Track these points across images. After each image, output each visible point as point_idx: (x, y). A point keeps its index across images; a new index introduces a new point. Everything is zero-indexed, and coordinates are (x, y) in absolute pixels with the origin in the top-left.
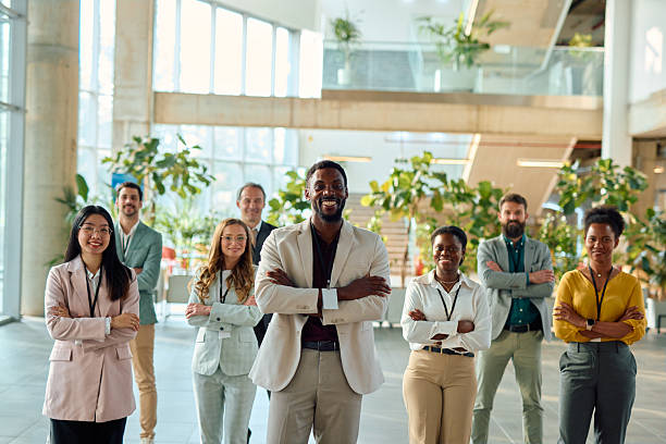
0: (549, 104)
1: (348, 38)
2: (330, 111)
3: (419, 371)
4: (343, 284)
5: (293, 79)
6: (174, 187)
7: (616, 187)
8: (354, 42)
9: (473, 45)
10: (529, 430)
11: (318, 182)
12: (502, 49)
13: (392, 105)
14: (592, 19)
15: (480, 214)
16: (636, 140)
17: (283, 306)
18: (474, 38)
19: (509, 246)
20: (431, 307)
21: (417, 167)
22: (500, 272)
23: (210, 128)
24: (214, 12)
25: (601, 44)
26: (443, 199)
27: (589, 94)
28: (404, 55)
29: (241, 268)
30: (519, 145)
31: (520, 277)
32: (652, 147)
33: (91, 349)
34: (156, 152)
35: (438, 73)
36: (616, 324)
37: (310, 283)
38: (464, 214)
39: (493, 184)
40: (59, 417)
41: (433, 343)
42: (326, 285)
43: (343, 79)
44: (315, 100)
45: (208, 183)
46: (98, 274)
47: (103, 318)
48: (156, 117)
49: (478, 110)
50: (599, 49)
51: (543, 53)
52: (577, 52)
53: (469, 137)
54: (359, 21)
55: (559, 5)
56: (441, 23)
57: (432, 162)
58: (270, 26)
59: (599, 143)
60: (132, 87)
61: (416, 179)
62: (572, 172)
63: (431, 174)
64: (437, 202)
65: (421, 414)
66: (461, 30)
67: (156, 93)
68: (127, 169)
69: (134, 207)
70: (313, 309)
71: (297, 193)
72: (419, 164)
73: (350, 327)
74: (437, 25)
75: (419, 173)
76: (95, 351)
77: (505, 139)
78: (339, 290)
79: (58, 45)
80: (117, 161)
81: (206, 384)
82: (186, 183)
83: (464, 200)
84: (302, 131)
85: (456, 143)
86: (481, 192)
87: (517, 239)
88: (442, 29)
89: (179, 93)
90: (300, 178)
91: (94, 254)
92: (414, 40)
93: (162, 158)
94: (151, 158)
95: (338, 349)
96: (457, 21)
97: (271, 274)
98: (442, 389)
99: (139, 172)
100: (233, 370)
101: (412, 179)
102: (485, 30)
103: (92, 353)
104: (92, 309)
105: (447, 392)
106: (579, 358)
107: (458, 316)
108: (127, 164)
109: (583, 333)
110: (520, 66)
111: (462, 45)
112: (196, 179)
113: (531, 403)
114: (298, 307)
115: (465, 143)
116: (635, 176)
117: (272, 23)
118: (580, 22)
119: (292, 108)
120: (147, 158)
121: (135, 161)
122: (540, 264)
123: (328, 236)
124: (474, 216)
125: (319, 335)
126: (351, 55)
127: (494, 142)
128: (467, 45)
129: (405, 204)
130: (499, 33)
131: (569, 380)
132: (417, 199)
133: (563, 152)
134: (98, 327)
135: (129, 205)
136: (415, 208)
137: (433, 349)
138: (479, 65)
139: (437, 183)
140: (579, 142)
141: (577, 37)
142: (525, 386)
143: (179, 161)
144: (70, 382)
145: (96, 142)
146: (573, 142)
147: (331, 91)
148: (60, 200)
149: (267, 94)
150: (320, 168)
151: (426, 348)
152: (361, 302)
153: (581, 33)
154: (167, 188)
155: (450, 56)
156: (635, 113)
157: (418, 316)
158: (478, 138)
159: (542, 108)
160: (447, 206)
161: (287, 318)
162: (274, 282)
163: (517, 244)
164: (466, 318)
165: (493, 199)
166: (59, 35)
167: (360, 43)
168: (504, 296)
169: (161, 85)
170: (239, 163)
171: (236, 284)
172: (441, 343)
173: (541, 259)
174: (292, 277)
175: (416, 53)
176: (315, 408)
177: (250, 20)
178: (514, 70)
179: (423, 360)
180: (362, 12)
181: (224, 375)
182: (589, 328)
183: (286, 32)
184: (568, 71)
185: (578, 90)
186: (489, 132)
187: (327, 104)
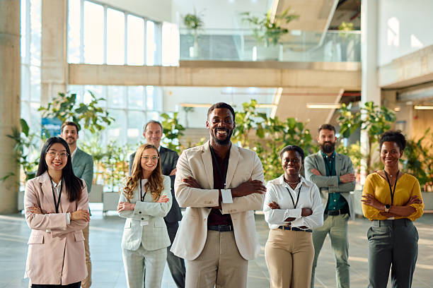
0: (326, 67)
1: (196, 27)
2: (185, 75)
3: (276, 243)
4: (234, 186)
5: (158, 54)
6: (86, 126)
7: (377, 120)
8: (200, 29)
9: (277, 30)
10: (341, 279)
11: (215, 118)
12: (296, 33)
13: (226, 70)
14: (350, 14)
15: (288, 139)
16: (383, 90)
17: (196, 201)
18: (277, 25)
19: (325, 159)
20: (283, 200)
21: (247, 109)
22: (321, 176)
23: (105, 87)
24: (105, 11)
25: (359, 29)
26: (264, 131)
27: (351, 61)
28: (230, 38)
29: (154, 177)
30: (308, 94)
31: (334, 179)
32: (393, 94)
33: (57, 235)
34: (74, 103)
35: (255, 49)
36: (404, 207)
37: (212, 186)
38: (279, 139)
39: (296, 119)
40: (37, 283)
41: (285, 224)
42: (223, 187)
43: (193, 53)
44: (176, 67)
45: (109, 123)
46: (60, 184)
47: (64, 214)
48: (70, 80)
49: (282, 72)
50: (357, 32)
51: (320, 35)
52: (344, 34)
53: (275, 90)
54: (203, 15)
55: (330, 5)
56: (256, 15)
57: (256, 106)
58: (142, 20)
59: (359, 92)
60: (54, 60)
61: (247, 117)
62: (348, 110)
63: (256, 114)
64: (260, 132)
65: (279, 272)
66: (269, 21)
67: (69, 64)
68: (55, 114)
69: (73, 138)
70: (216, 204)
71: (169, 128)
72: (248, 107)
73: (239, 215)
74: (253, 18)
75: (248, 113)
76: (60, 237)
77: (298, 91)
78: (233, 190)
79: (7, 33)
80: (48, 109)
81: (132, 256)
82: (95, 123)
83: (278, 130)
84: (165, 88)
85: (266, 94)
86: (289, 125)
87: (331, 154)
88: (257, 20)
89: (84, 64)
90: (170, 118)
91: (56, 170)
92: (238, 27)
93: (78, 107)
94: (72, 107)
95: (232, 229)
96: (266, 15)
97: (186, 180)
98: (292, 254)
99: (63, 116)
100: (151, 246)
101: (244, 117)
102: (284, 20)
103: (58, 238)
104: (57, 208)
105: (295, 256)
106: (380, 230)
107: (301, 205)
108: (55, 111)
109: (383, 213)
110: (307, 44)
111: (270, 30)
112: (102, 120)
113: (341, 261)
114: (205, 202)
115: (271, 94)
116: (388, 113)
117: (143, 18)
118: (342, 15)
119: (160, 72)
120: (69, 107)
121: (61, 109)
122: (346, 169)
123: (222, 154)
124: (284, 141)
125: (219, 221)
126: (198, 37)
127: (291, 93)
128: (273, 31)
129: (240, 134)
130: (293, 22)
131: (374, 246)
132: (247, 131)
133: (336, 98)
134: (61, 220)
135: (70, 137)
136: (246, 136)
137: (286, 228)
138: (282, 43)
139: (261, 120)
140: (345, 92)
141: (344, 24)
142: (338, 250)
143: (90, 108)
144: (43, 258)
145: (30, 98)
146: (342, 92)
147: (185, 62)
148: (10, 136)
149: (141, 64)
150: (217, 107)
151: (280, 227)
152: (247, 198)
153: (346, 22)
154: (82, 126)
155: (262, 37)
156: (383, 73)
157: (274, 206)
158: (280, 90)
159: (322, 70)
160: (267, 135)
161: (196, 210)
162: (188, 186)
163: (330, 157)
164: (307, 206)
165: (297, 130)
166: (7, 26)
167: (203, 30)
168: (323, 192)
169: (73, 59)
170: (124, 110)
171: (151, 189)
172: (290, 224)
173: (347, 167)
174: (200, 182)
175: (239, 37)
176: (217, 270)
177: (129, 16)
178: (304, 47)
179: (279, 236)
180: (205, 9)
181: (144, 250)
182: (387, 210)
183: (153, 23)
184: (338, 46)
185: (344, 58)
186: (289, 87)
187: (183, 70)
